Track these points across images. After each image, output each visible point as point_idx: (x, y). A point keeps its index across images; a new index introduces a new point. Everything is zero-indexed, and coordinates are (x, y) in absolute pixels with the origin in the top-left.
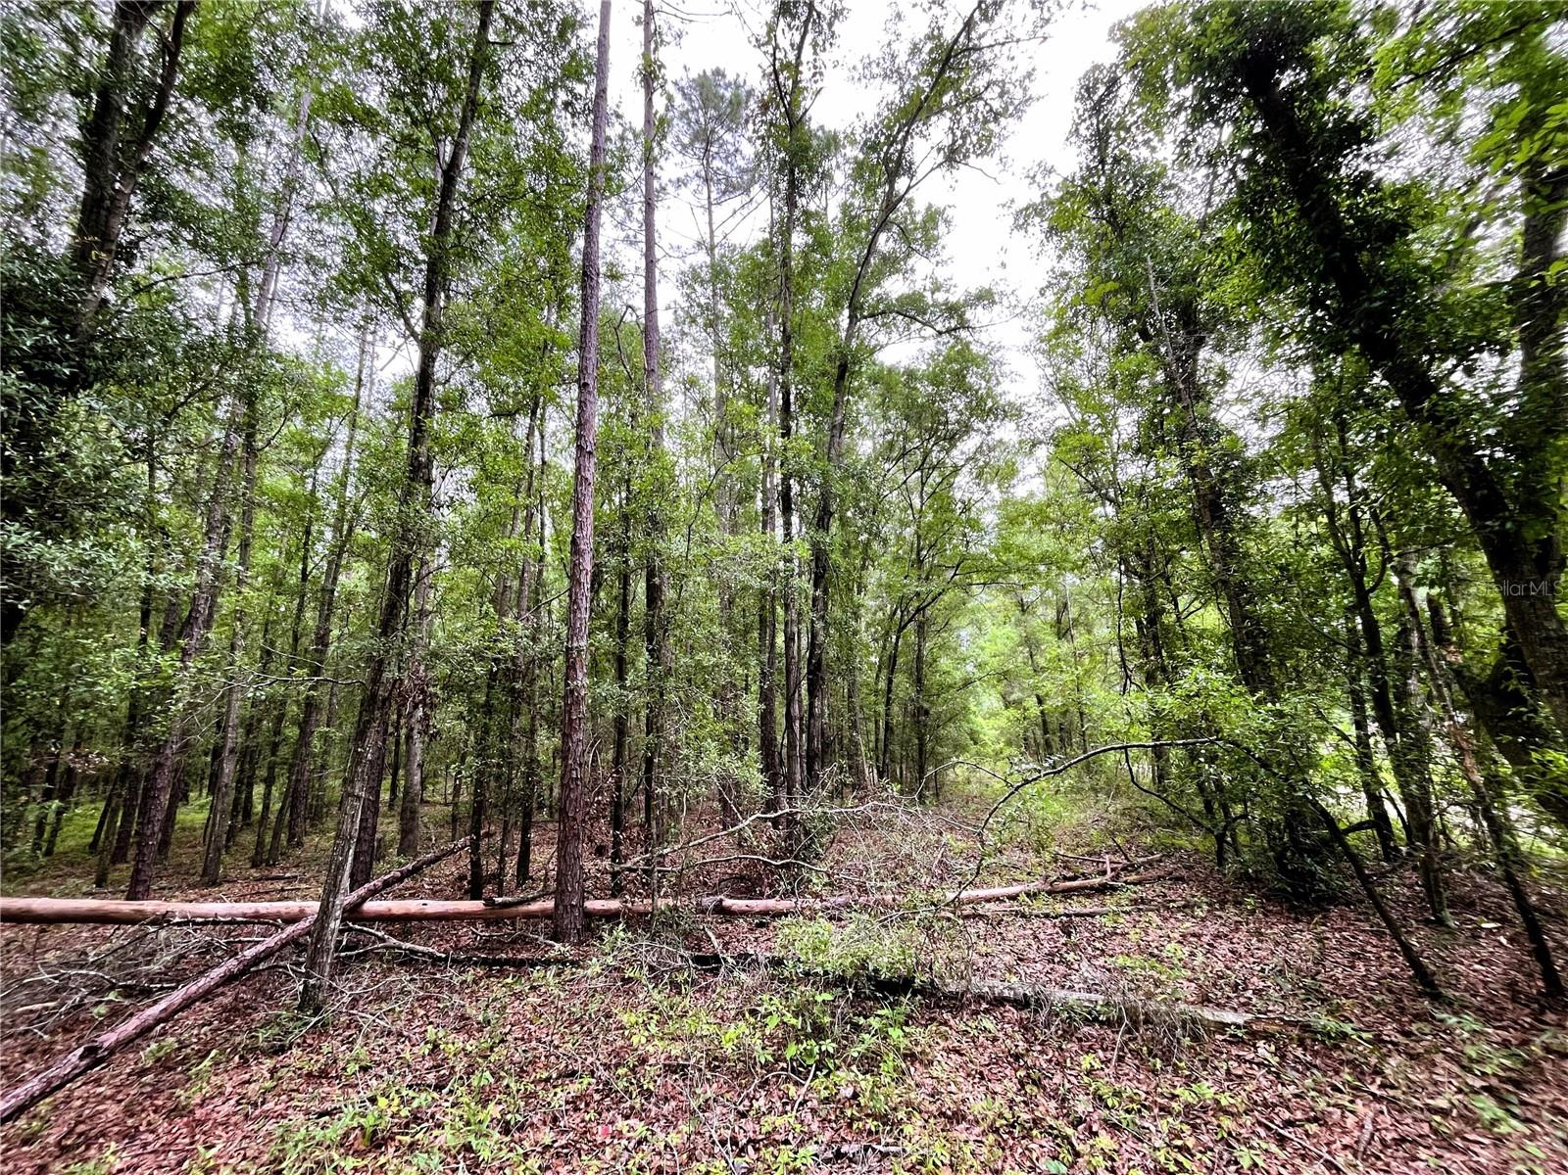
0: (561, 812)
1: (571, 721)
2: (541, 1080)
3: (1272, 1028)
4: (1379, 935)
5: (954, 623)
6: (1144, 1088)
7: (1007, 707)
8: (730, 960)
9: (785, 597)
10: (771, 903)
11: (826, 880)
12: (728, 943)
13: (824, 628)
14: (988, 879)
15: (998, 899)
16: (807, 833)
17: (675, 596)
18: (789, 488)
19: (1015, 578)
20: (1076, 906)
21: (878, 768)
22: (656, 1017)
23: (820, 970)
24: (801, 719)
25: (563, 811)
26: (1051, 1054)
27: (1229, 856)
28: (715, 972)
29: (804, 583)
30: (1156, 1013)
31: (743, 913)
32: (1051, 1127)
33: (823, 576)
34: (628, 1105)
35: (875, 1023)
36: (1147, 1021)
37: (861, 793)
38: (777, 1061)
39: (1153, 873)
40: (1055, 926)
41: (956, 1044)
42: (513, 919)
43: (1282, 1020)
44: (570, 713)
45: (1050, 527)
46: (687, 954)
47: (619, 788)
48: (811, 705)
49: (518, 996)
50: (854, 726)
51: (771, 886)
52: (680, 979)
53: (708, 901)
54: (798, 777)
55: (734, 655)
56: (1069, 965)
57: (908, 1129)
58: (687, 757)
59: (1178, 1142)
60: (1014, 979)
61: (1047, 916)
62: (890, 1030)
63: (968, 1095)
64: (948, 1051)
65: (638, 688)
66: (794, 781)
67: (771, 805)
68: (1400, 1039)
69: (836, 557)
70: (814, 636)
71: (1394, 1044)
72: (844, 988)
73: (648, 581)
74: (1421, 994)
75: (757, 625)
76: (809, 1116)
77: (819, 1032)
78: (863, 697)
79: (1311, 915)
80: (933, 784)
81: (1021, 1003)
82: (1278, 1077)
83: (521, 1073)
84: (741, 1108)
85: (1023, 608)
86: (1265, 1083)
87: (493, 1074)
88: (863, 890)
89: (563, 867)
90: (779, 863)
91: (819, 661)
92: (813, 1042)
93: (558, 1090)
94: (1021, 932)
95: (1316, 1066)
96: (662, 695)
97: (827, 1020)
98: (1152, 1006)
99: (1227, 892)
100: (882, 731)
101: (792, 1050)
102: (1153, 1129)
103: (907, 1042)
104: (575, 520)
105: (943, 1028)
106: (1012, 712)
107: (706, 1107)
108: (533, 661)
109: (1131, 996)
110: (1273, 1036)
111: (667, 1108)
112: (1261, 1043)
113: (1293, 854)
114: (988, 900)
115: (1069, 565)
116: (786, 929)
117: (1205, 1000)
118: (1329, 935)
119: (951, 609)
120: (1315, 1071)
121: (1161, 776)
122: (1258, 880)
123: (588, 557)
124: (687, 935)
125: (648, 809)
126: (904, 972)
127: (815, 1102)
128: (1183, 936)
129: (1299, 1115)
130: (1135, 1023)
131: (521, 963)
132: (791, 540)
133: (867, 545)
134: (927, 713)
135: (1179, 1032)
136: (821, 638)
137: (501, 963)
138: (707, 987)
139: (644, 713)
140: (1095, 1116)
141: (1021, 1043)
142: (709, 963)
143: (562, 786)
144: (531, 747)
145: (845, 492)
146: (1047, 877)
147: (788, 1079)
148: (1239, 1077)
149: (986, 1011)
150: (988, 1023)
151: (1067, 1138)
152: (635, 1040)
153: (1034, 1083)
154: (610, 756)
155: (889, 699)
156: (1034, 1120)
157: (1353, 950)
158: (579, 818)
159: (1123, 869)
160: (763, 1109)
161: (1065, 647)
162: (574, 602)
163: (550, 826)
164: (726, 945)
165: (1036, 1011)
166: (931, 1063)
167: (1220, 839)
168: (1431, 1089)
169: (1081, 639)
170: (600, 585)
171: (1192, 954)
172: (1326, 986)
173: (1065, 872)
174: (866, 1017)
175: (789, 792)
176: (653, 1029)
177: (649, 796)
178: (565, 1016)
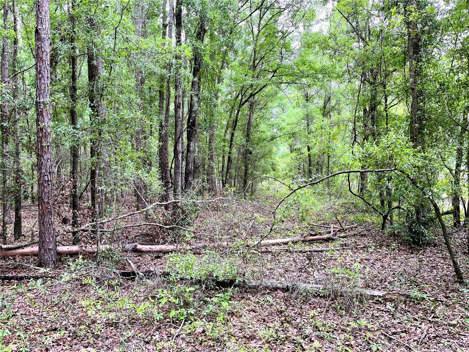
0: (39, 199)
1: (42, 147)
2: (37, 333)
3: (394, 297)
4: (445, 259)
5: (270, 105)
6: (336, 323)
7: (291, 152)
8: (140, 274)
9: (176, 81)
10: (163, 247)
11: (193, 235)
12: (139, 266)
13: (198, 102)
14: (274, 235)
15: (278, 244)
16: (183, 212)
17: (108, 75)
18: (180, 11)
19: (304, 80)
20: (315, 247)
21: (223, 180)
22: (100, 302)
23: (188, 277)
24: (183, 153)
25: (40, 199)
26: (296, 310)
27: (387, 225)
28: (133, 280)
29: (187, 73)
30: (346, 292)
31: (148, 252)
32: (294, 340)
33: (198, 70)
34: (86, 341)
35: (215, 300)
36: (341, 296)
37: (213, 193)
38: (165, 319)
39: (352, 233)
40: (304, 256)
41: (253, 308)
42: (14, 256)
43: (399, 294)
44: (41, 142)
45: (328, 52)
46: (117, 272)
47: (75, 187)
48: (189, 146)
49: (21, 294)
50: (211, 158)
51: (163, 238)
52: (114, 283)
53: (129, 246)
54: (180, 183)
55: (144, 113)
56: (308, 273)
57: (228, 344)
58: (116, 170)
59: (348, 343)
60: (283, 279)
61: (301, 252)
62: (222, 303)
63: (257, 329)
64: (249, 311)
65: (85, 130)
66: (178, 186)
67: (165, 198)
68: (445, 299)
69: (206, 59)
70: (191, 106)
71: (441, 301)
72: (201, 285)
73: (89, 62)
74: (456, 282)
75: (158, 97)
76: (181, 341)
77: (187, 305)
78: (217, 143)
79: (418, 251)
80: (250, 190)
81: (286, 290)
82: (393, 315)
83: (26, 330)
84: (146, 340)
85: (307, 98)
86: (387, 319)
87: (10, 331)
88: (212, 240)
89: (43, 229)
90: (168, 227)
91: (194, 121)
92: (184, 310)
93: (48, 337)
94: (288, 258)
95: (409, 311)
96: (100, 134)
97: (191, 299)
98: (344, 289)
99: (384, 241)
100: (226, 162)
101: (173, 313)
102: (338, 338)
103: (230, 307)
104: (37, 17)
105: (248, 302)
106: (294, 154)
107: (128, 340)
108: (14, 110)
109: (336, 285)
110: (394, 300)
111: (107, 342)
112: (388, 303)
113: (416, 224)
114: (273, 245)
115: (335, 75)
116: (171, 258)
117: (367, 286)
118: (424, 259)
119: (269, 96)
120: (408, 313)
121: (362, 189)
122: (398, 236)
123: (47, 43)
124: (117, 262)
125: (93, 199)
126: (231, 277)
127: (184, 335)
128: (362, 260)
129: (399, 330)
130: (336, 296)
131: (21, 278)
132: (181, 45)
133: (226, 53)
134: (251, 153)
135: (355, 299)
136: (196, 108)
137: (10, 279)
138: (128, 287)
139: (89, 144)
140: (313, 335)
141: (283, 306)
142: (130, 276)
143: (39, 184)
144: (17, 162)
145: (215, 17)
146: (303, 234)
147: (170, 326)
148: (377, 317)
149: (269, 293)
150: (269, 298)
151: (300, 343)
152: (89, 313)
153: (288, 322)
154: (69, 169)
155: (231, 144)
156: (286, 337)
157: (433, 265)
158: (51, 202)
159: (338, 231)
160: (158, 340)
161: (326, 121)
162: (39, 72)
163: (33, 208)
164: (138, 267)
165: (292, 293)
166: (241, 316)
167: (385, 218)
168: (451, 317)
169: (334, 116)
170: (56, 63)
171: (365, 268)
172: (419, 280)
173: (311, 232)
174: (211, 298)
175: (175, 191)
176: (99, 307)
177: (93, 191)
178: (49, 303)
